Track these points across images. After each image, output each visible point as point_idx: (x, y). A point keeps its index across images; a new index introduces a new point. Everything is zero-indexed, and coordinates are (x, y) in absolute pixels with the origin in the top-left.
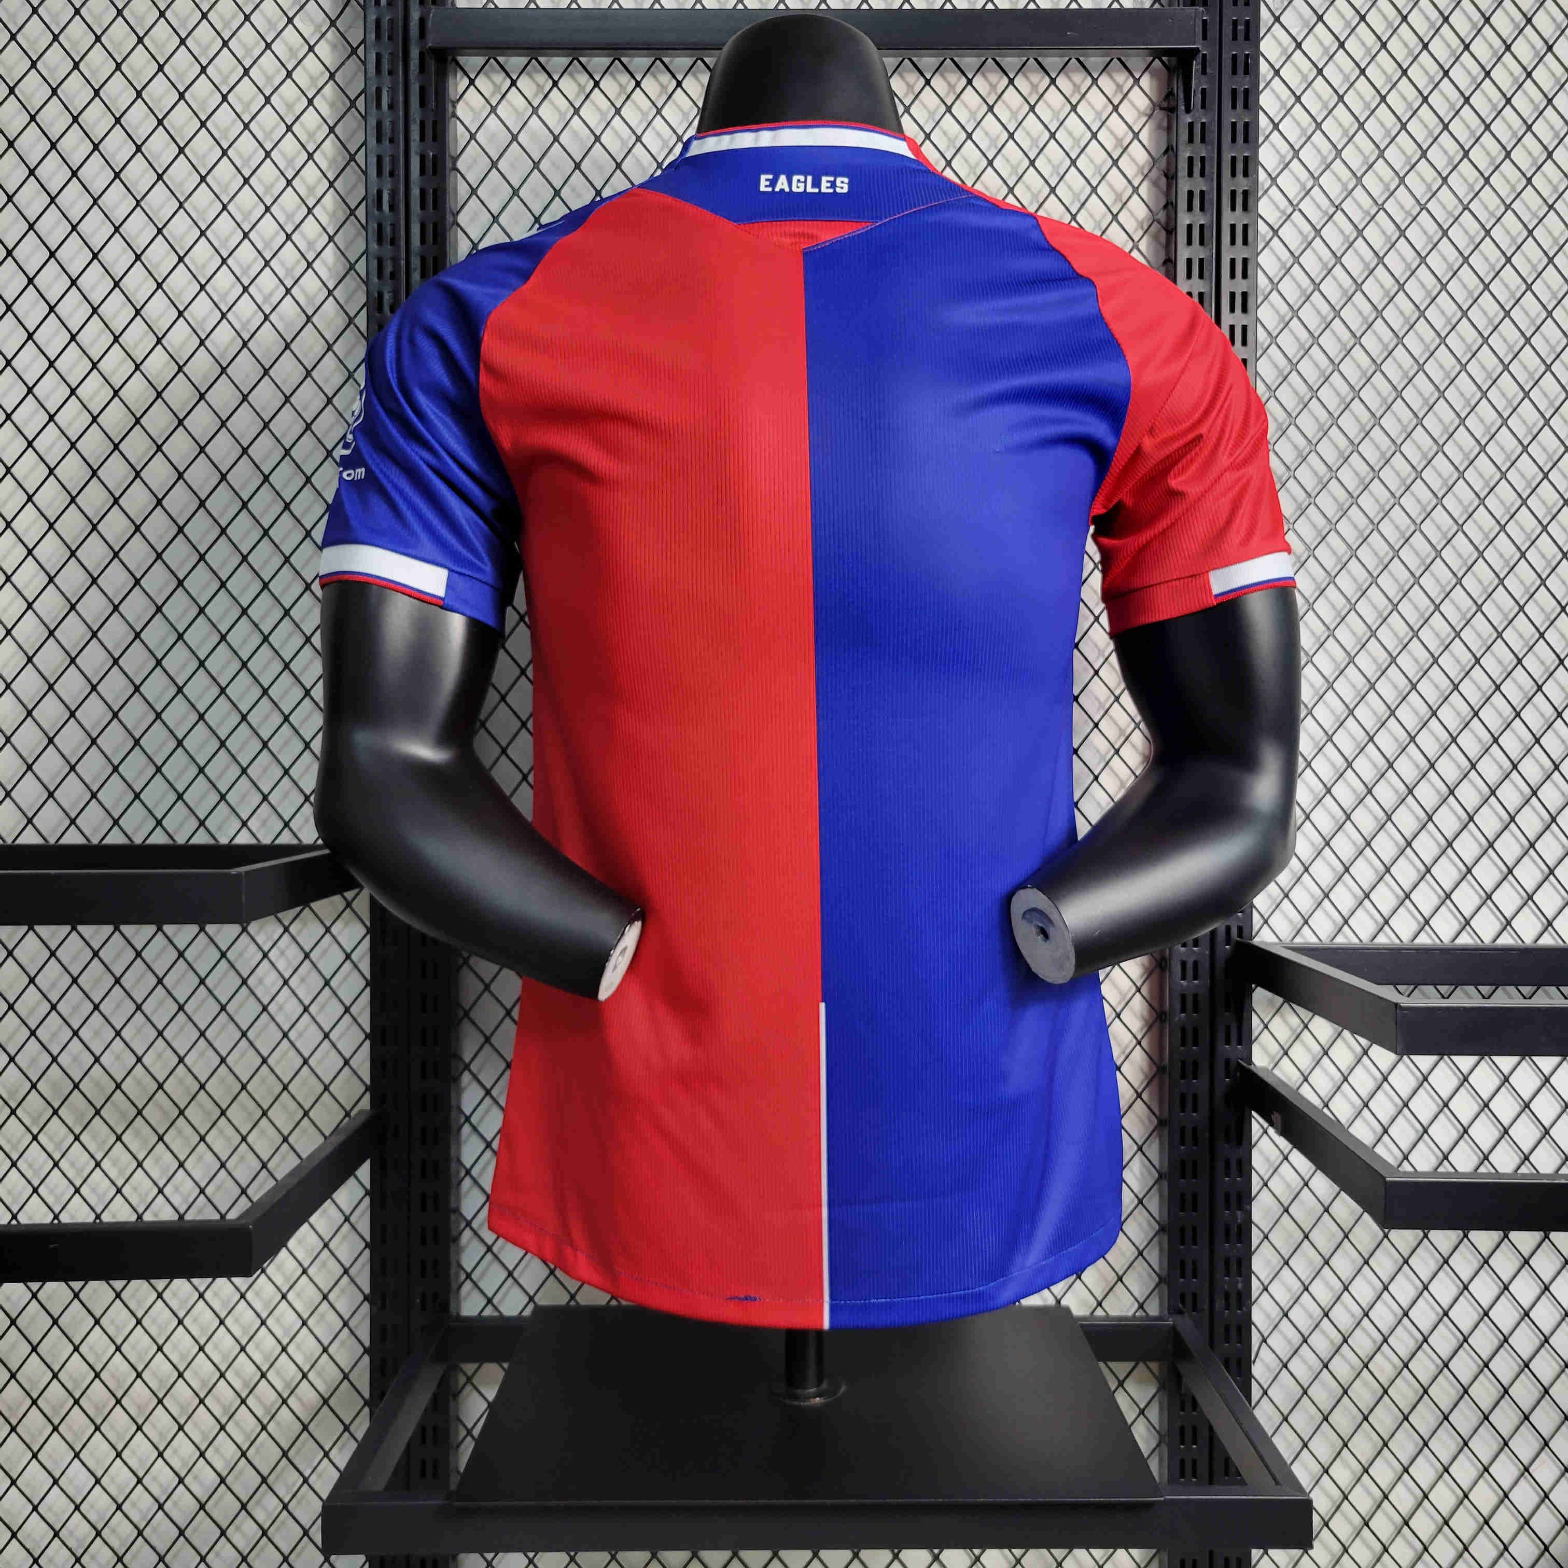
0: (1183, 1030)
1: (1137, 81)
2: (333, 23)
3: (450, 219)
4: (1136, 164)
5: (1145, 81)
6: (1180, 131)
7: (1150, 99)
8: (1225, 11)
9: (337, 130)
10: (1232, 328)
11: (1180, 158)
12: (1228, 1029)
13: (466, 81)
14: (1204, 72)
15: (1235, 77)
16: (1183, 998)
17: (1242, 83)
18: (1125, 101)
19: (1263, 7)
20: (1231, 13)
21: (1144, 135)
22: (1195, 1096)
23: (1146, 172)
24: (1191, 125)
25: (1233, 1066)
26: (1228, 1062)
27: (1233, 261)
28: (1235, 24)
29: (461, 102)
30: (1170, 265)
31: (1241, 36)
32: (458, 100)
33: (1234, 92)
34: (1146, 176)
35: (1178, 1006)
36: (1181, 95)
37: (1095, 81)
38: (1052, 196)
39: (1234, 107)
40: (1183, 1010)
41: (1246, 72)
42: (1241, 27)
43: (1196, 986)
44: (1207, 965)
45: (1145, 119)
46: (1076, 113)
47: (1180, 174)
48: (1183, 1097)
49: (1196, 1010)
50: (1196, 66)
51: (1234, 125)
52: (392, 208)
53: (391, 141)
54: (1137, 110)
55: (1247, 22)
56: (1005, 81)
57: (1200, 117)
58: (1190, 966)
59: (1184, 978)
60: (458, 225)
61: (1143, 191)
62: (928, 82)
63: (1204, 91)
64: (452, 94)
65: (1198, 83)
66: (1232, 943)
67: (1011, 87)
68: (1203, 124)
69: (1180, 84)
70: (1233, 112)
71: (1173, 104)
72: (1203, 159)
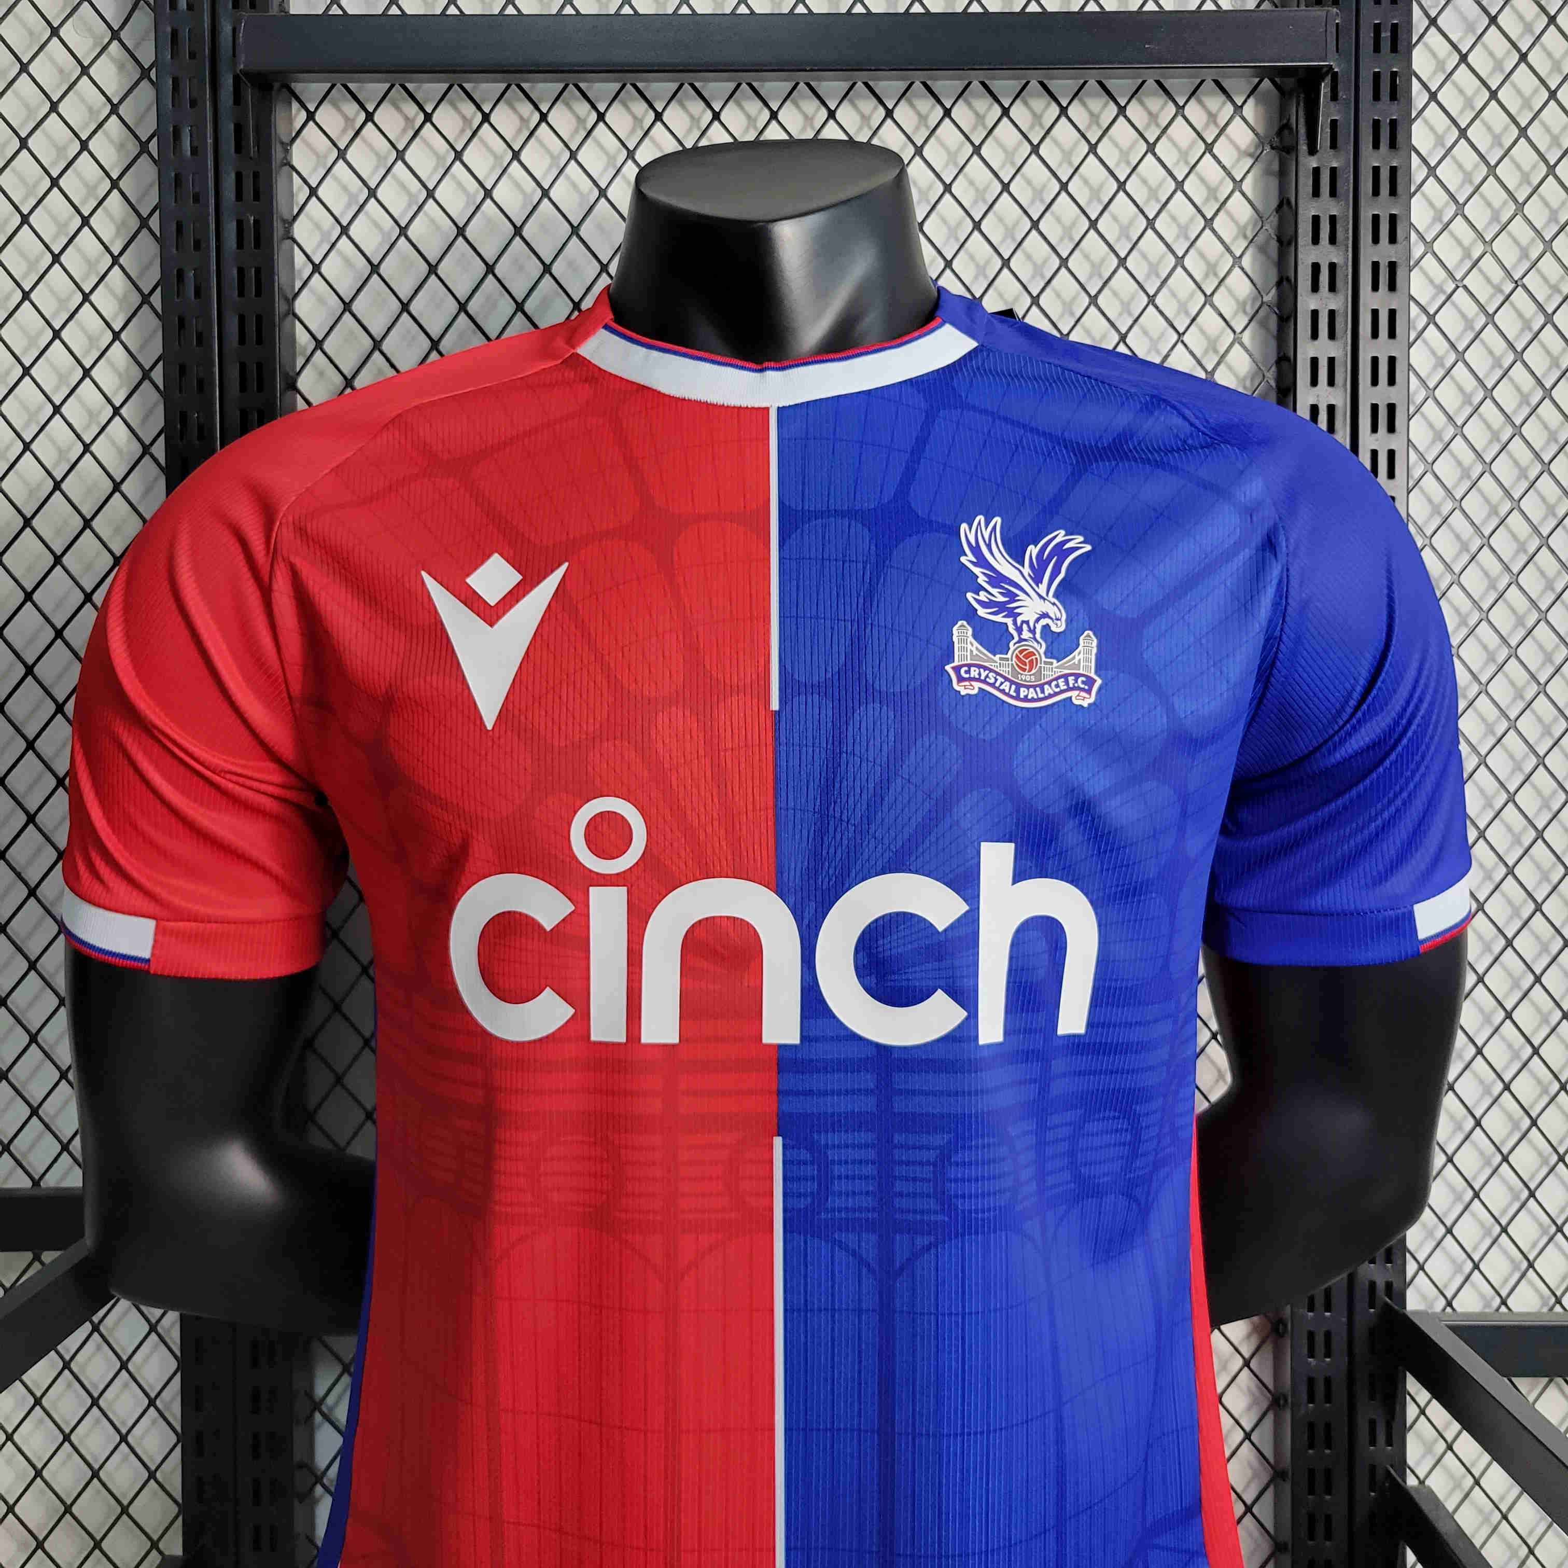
0: (1311, 1426)
1: (1238, 109)
2: (115, 35)
3: (280, 307)
4: (1236, 223)
5: (1249, 110)
6: (1301, 180)
7: (1257, 134)
8: (1363, 12)
9: (122, 184)
10: (1374, 453)
11: (1301, 218)
12: (1373, 1424)
13: (303, 115)
14: (1334, 97)
15: (1379, 105)
16: (1311, 1381)
17: (1386, 111)
18: (1222, 138)
19: (1415, 7)
20: (1372, 15)
21: (1247, 186)
22: (1328, 1518)
23: (1250, 235)
24: (1316, 172)
25: (1380, 1473)
26: (1373, 1469)
27: (1375, 361)
28: (1377, 28)
29: (298, 141)
30: (1285, 365)
31: (1386, 45)
32: (293, 140)
33: (1376, 124)
34: (1251, 241)
35: (1304, 1396)
36: (1302, 130)
37: (1180, 109)
38: (1122, 271)
39: (1376, 146)
40: (1311, 1399)
41: (1393, 97)
42: (1386, 34)
43: (1328, 1364)
44: (1344, 1334)
45: (1250, 161)
46: (1155, 154)
47: (1301, 242)
48: (1312, 1518)
49: (1328, 1398)
50: (1325, 88)
51: (1376, 170)
52: (198, 293)
53: (196, 198)
54: (1237, 148)
55: (1395, 27)
56: (1055, 110)
57: (1327, 159)
58: (1320, 1339)
59: (1311, 1354)
60: (296, 316)
61: (1246, 262)
62: (947, 113)
63: (1334, 123)
64: (282, 131)
65: (1328, 112)
66: (1379, 1304)
67: (1063, 119)
68: (1333, 171)
69: (1301, 113)
70: (1376, 153)
71: (1288, 140)
72: (1333, 219)
